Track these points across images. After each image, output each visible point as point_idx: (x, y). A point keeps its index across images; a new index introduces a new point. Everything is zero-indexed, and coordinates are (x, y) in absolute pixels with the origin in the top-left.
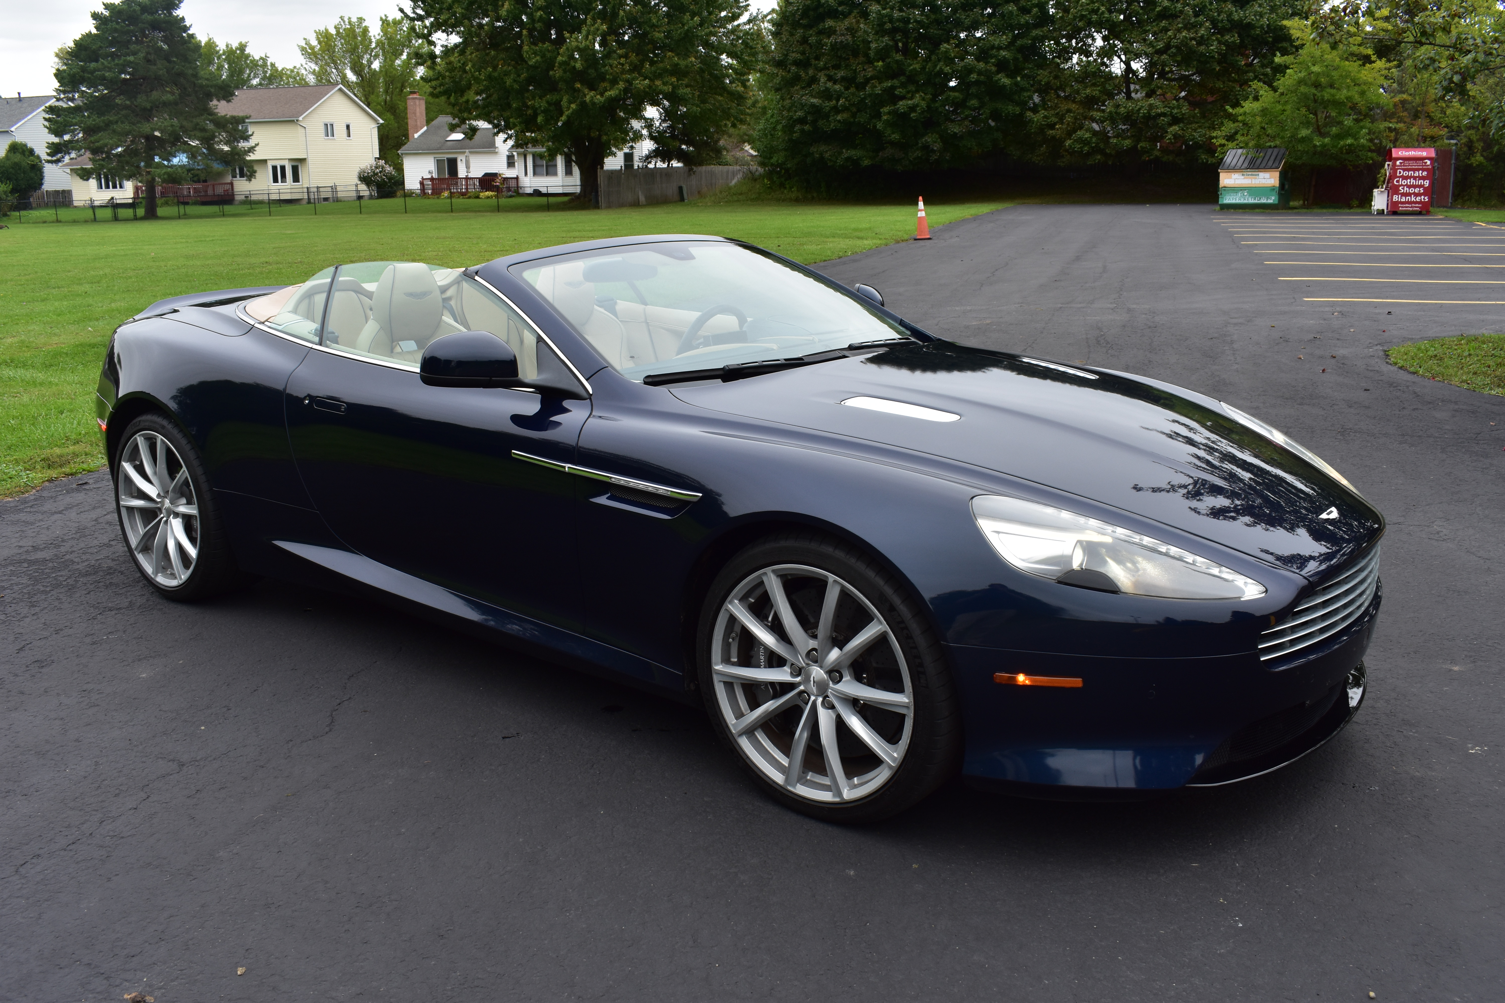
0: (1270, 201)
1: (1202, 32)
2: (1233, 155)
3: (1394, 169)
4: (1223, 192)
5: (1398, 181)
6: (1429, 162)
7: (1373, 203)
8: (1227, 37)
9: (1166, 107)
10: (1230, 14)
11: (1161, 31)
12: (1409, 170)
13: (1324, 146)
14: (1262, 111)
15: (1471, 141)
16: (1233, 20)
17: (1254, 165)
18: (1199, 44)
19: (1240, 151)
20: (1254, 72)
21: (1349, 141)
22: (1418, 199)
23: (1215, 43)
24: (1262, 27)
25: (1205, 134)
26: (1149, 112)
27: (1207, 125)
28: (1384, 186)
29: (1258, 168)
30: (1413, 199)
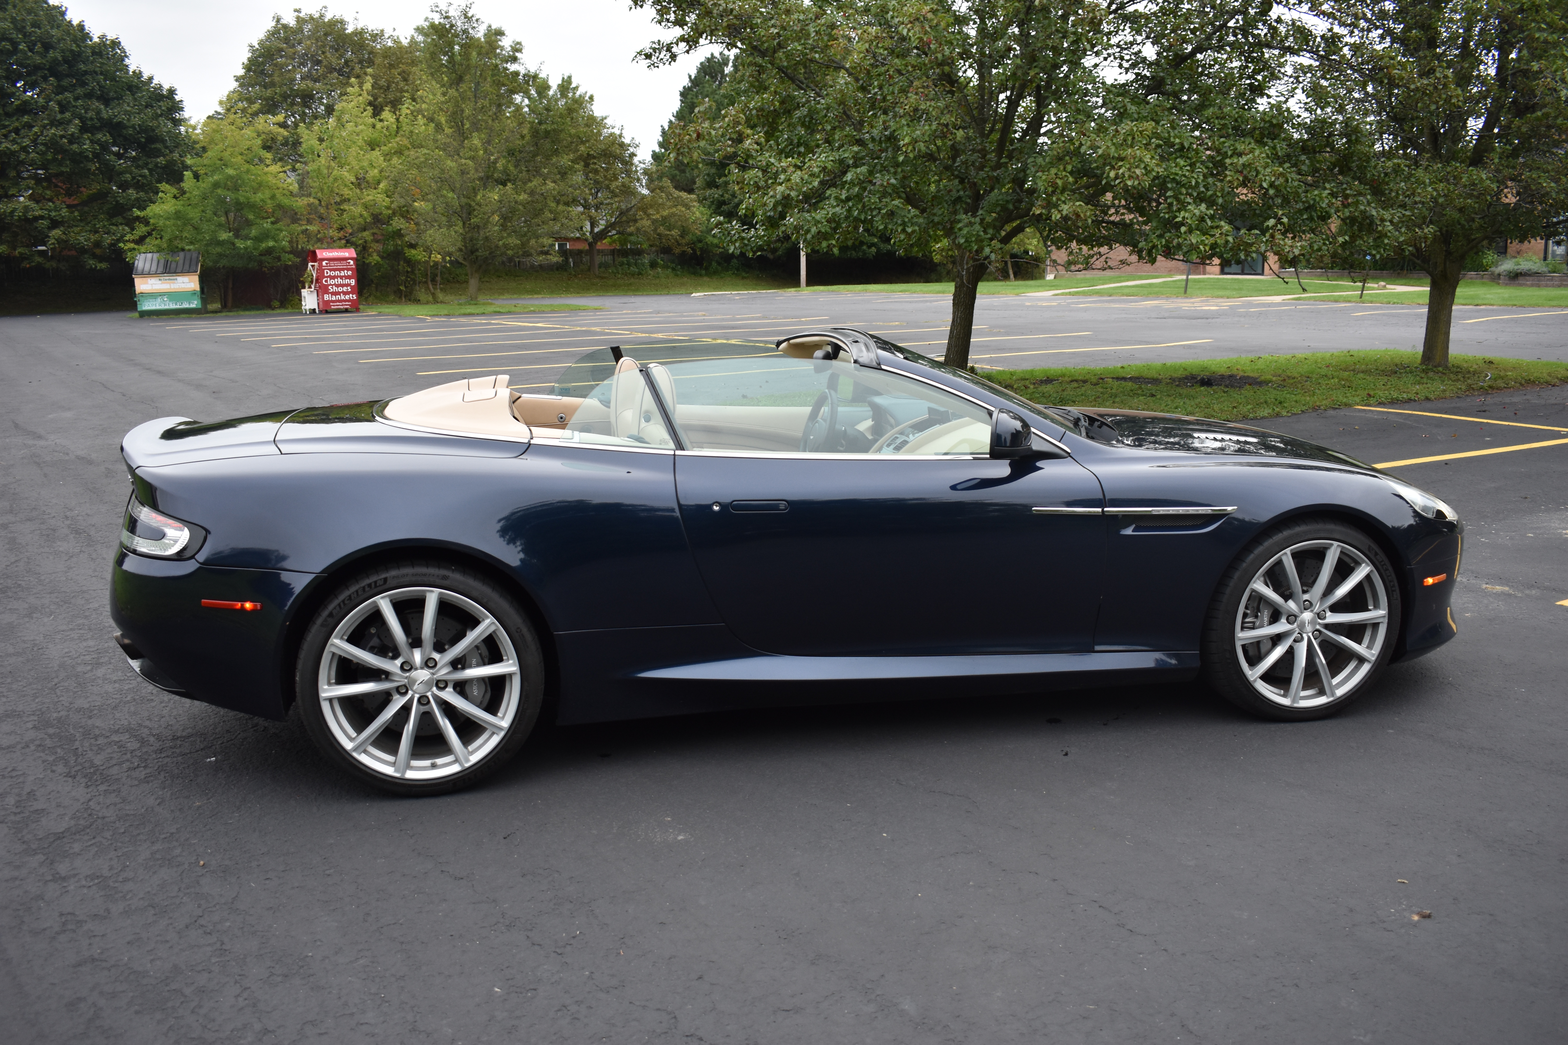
0: (193, 306)
1: (72, 129)
2: (143, 260)
3: (321, 270)
4: (141, 298)
5: (326, 281)
6: (352, 262)
7: (303, 303)
8: (99, 136)
9: (41, 209)
10: (98, 112)
11: (23, 127)
12: (335, 270)
13: (246, 248)
14: (176, 213)
15: (366, 242)
16: (103, 119)
17: (168, 270)
18: (71, 142)
19: (149, 255)
20: (131, 174)
21: (271, 244)
22: (347, 297)
23: (88, 142)
24: (133, 126)
25: (90, 239)
26: (24, 215)
27: (89, 228)
28: (313, 286)
29: (175, 273)
30: (343, 298)
